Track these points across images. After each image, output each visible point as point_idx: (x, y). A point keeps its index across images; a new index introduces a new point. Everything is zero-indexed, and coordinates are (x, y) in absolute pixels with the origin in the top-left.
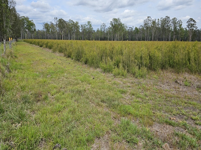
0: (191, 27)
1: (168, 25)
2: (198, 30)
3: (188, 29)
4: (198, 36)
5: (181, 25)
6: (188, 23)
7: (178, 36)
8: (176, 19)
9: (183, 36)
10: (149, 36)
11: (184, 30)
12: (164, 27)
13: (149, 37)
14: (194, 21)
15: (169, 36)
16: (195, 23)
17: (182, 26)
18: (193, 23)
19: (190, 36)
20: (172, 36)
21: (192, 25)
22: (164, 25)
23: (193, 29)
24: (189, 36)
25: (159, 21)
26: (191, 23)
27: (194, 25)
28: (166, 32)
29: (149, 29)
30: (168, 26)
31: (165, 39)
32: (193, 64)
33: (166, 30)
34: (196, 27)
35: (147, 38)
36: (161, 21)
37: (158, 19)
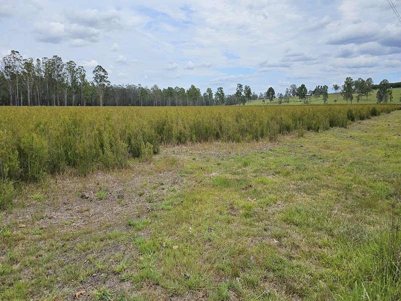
0: (101, 81)
1: (60, 73)
2: (112, 87)
3: (95, 84)
4: (112, 97)
5: (84, 75)
6: (95, 73)
7: (81, 96)
8: (73, 63)
9: (88, 96)
10: (19, 93)
11: (90, 85)
12: (51, 76)
13: (20, 97)
14: (104, 71)
15: (64, 96)
16: (105, 74)
17: (86, 78)
18: (103, 74)
19: (101, 97)
20: (70, 96)
21: (102, 78)
22: (51, 74)
23: (104, 85)
24: (99, 97)
25: (39, 64)
26: (100, 73)
27: (105, 79)
28: (56, 88)
29: (17, 80)
30: (59, 76)
31: (56, 101)
32: (109, 153)
33: (56, 84)
34: (108, 81)
35: (14, 98)
36: (44, 64)
37: (38, 59)
